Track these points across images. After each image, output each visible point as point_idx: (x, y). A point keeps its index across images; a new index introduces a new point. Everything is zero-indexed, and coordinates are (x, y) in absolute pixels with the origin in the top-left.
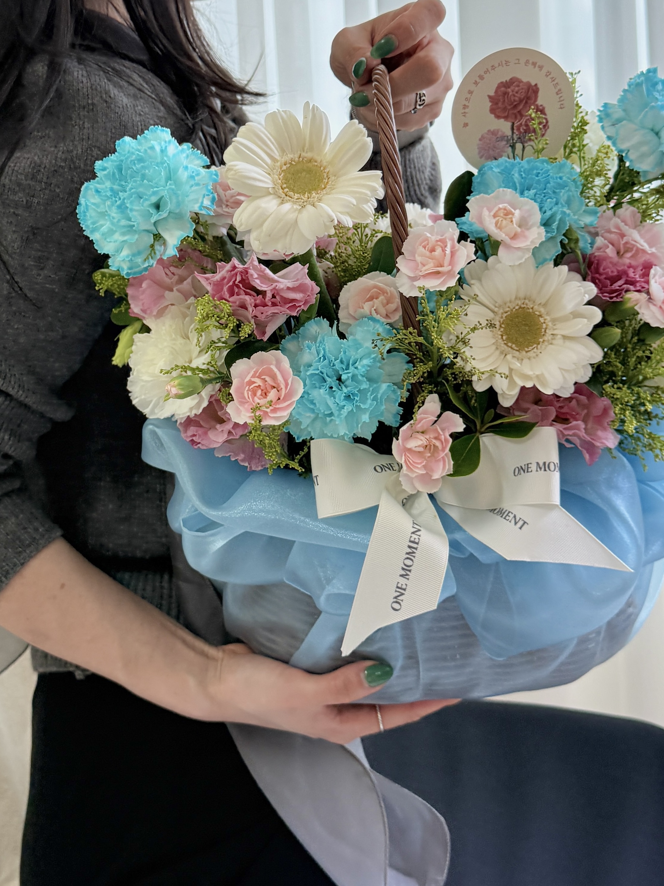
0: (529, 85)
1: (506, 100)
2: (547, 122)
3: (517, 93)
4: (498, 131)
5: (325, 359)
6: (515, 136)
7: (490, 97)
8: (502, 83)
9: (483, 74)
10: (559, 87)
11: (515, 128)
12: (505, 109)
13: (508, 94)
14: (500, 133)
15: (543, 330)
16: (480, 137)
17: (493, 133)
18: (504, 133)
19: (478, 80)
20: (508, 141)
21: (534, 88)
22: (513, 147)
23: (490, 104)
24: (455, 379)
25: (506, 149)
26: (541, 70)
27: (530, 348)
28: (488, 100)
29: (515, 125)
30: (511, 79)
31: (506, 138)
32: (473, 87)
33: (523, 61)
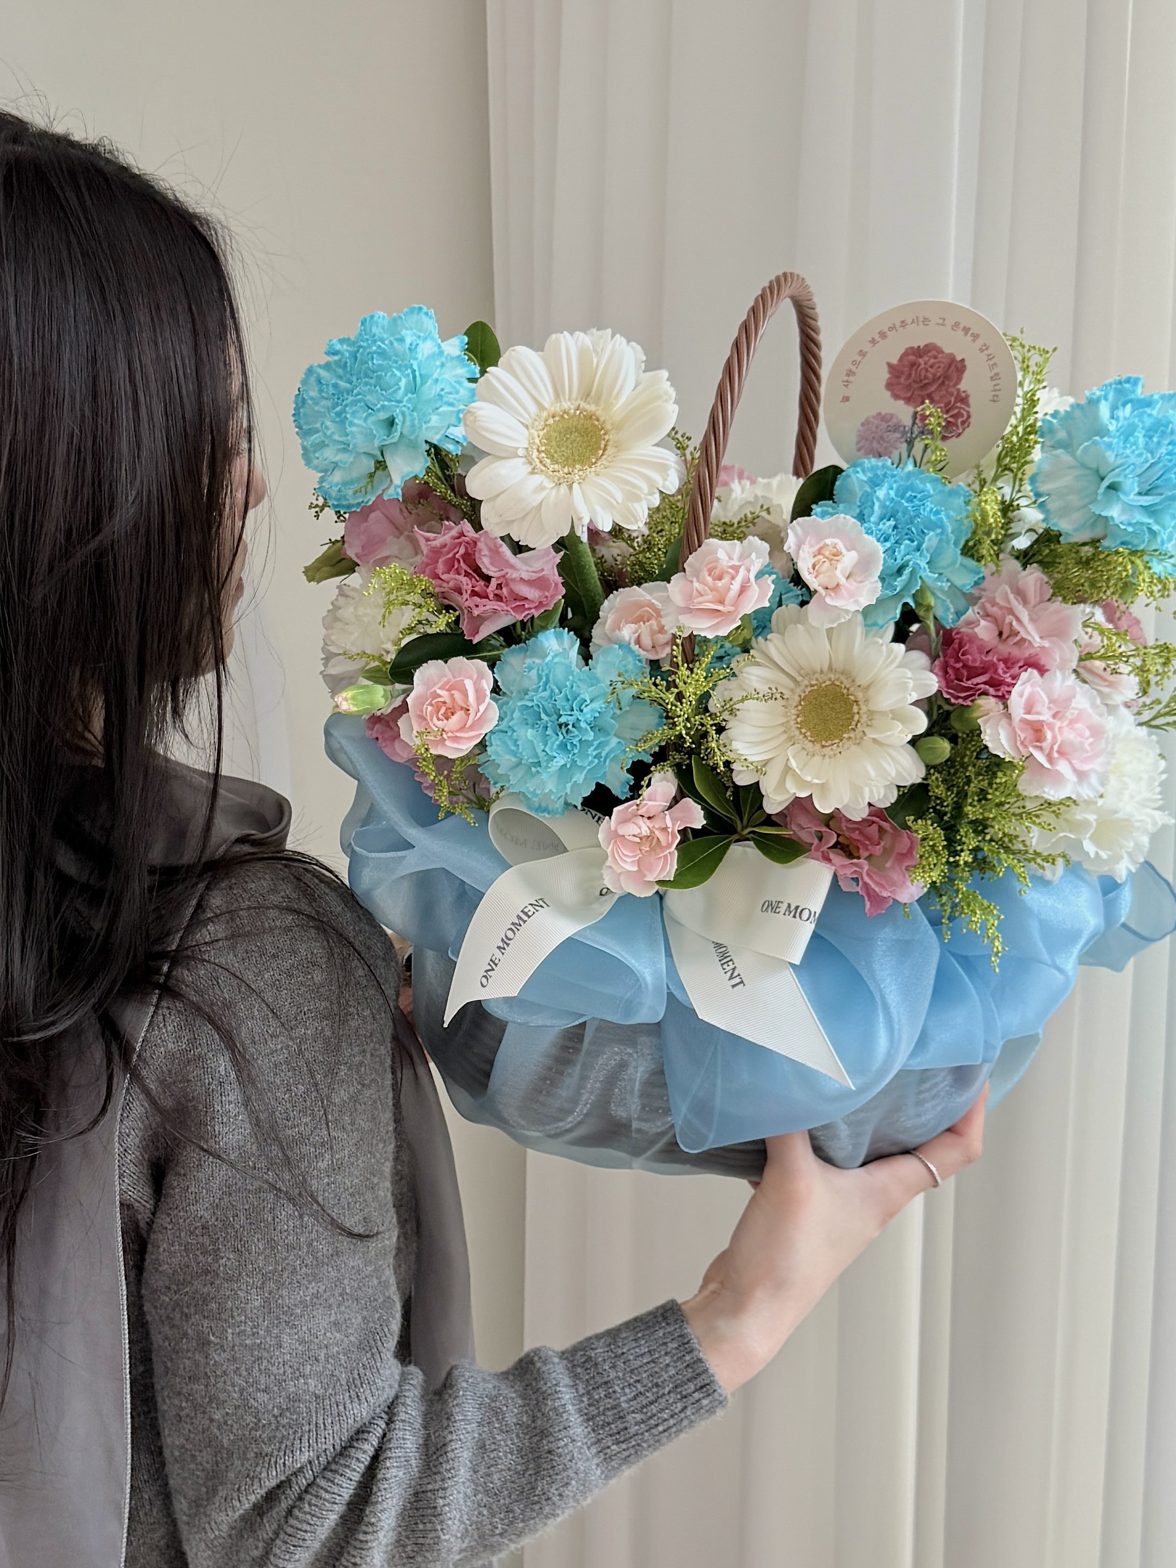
0: (952, 359)
1: (913, 375)
2: (969, 417)
3: (931, 367)
4: (892, 416)
5: (545, 689)
6: (916, 428)
7: (889, 365)
8: (912, 348)
9: (886, 330)
10: (996, 371)
12: (909, 387)
13: (919, 366)
16: (863, 420)
17: (884, 418)
18: (900, 421)
19: (877, 337)
20: (904, 433)
21: (960, 366)
22: (910, 443)
23: (888, 376)
25: (898, 444)
26: (974, 341)
28: (886, 368)
30: (926, 345)
31: (902, 429)
32: (867, 347)
33: (950, 322)
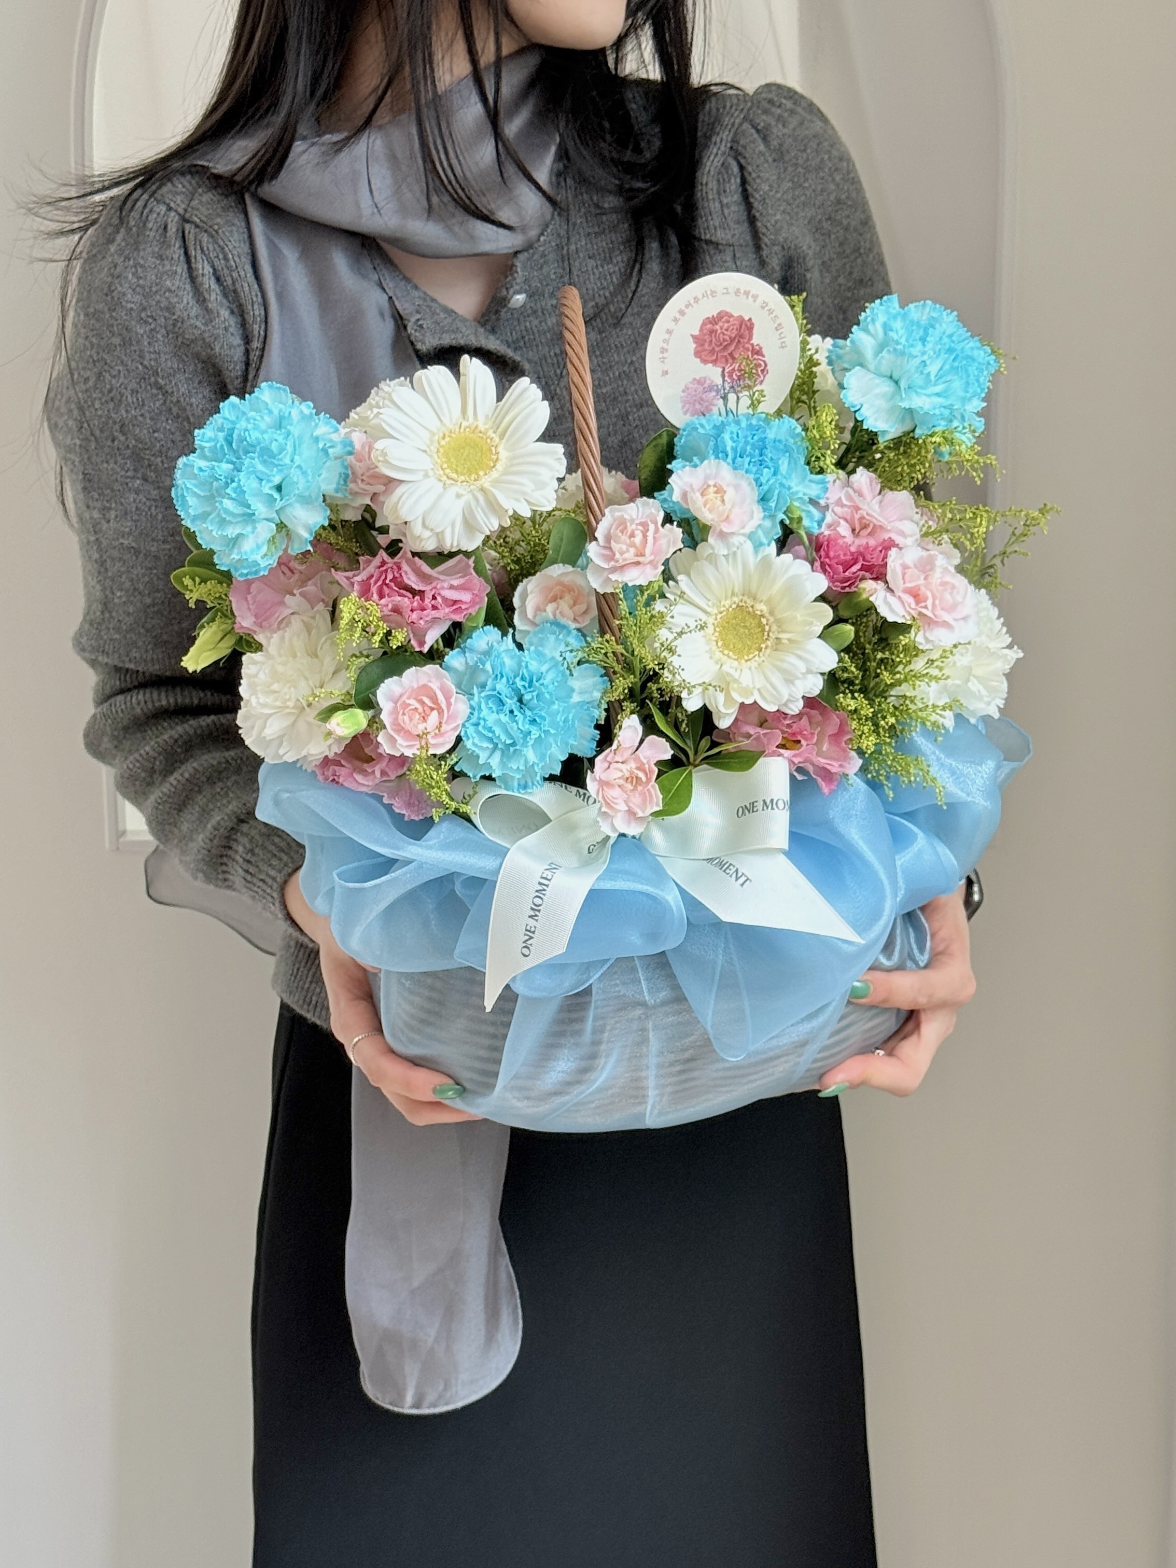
0: (741, 320)
1: (714, 340)
2: (766, 364)
3: (727, 330)
4: (705, 378)
5: (502, 676)
6: (726, 384)
7: (692, 336)
8: (708, 318)
9: (683, 308)
10: (778, 322)
11: (726, 375)
12: (712, 351)
13: (716, 331)
14: (708, 382)
15: (766, 634)
16: (683, 387)
17: (700, 382)
18: (713, 381)
19: (678, 316)
20: (718, 391)
21: (749, 324)
22: (725, 398)
23: (694, 346)
24: (662, 696)
25: (715, 402)
26: (755, 301)
27: (751, 656)
28: (691, 339)
29: (727, 370)
30: (718, 314)
31: (715, 388)
32: (672, 325)
33: (732, 290)
